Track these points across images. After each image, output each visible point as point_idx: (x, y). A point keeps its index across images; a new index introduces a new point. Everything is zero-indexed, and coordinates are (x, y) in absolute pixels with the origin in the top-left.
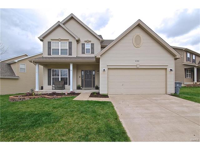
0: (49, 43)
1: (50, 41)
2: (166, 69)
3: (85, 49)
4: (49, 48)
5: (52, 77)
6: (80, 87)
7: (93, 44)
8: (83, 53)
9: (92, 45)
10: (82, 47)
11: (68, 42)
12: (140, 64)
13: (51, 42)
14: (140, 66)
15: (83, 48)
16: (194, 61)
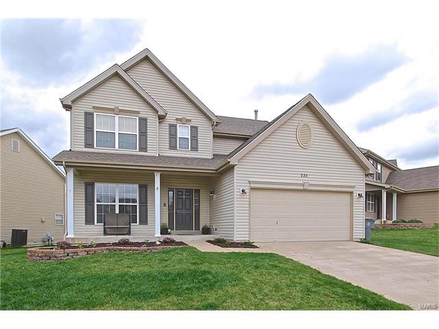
0: (89, 117)
1: (91, 110)
2: (351, 193)
3: (176, 138)
4: (89, 128)
5: (96, 203)
6: (167, 229)
7: (196, 128)
8: (173, 147)
9: (194, 129)
10: (170, 132)
11: (138, 118)
12: (310, 182)
13: (92, 114)
14: (310, 185)
15: (173, 136)
16: (379, 177)
